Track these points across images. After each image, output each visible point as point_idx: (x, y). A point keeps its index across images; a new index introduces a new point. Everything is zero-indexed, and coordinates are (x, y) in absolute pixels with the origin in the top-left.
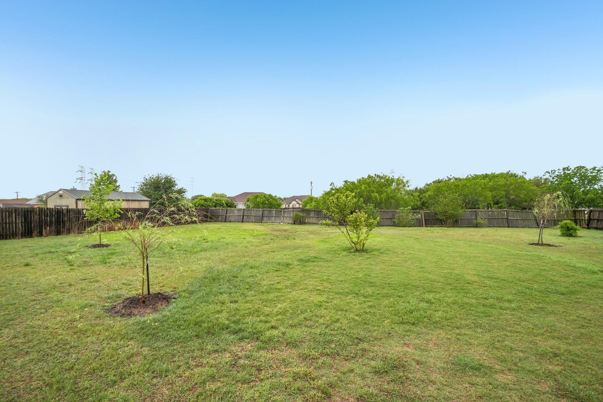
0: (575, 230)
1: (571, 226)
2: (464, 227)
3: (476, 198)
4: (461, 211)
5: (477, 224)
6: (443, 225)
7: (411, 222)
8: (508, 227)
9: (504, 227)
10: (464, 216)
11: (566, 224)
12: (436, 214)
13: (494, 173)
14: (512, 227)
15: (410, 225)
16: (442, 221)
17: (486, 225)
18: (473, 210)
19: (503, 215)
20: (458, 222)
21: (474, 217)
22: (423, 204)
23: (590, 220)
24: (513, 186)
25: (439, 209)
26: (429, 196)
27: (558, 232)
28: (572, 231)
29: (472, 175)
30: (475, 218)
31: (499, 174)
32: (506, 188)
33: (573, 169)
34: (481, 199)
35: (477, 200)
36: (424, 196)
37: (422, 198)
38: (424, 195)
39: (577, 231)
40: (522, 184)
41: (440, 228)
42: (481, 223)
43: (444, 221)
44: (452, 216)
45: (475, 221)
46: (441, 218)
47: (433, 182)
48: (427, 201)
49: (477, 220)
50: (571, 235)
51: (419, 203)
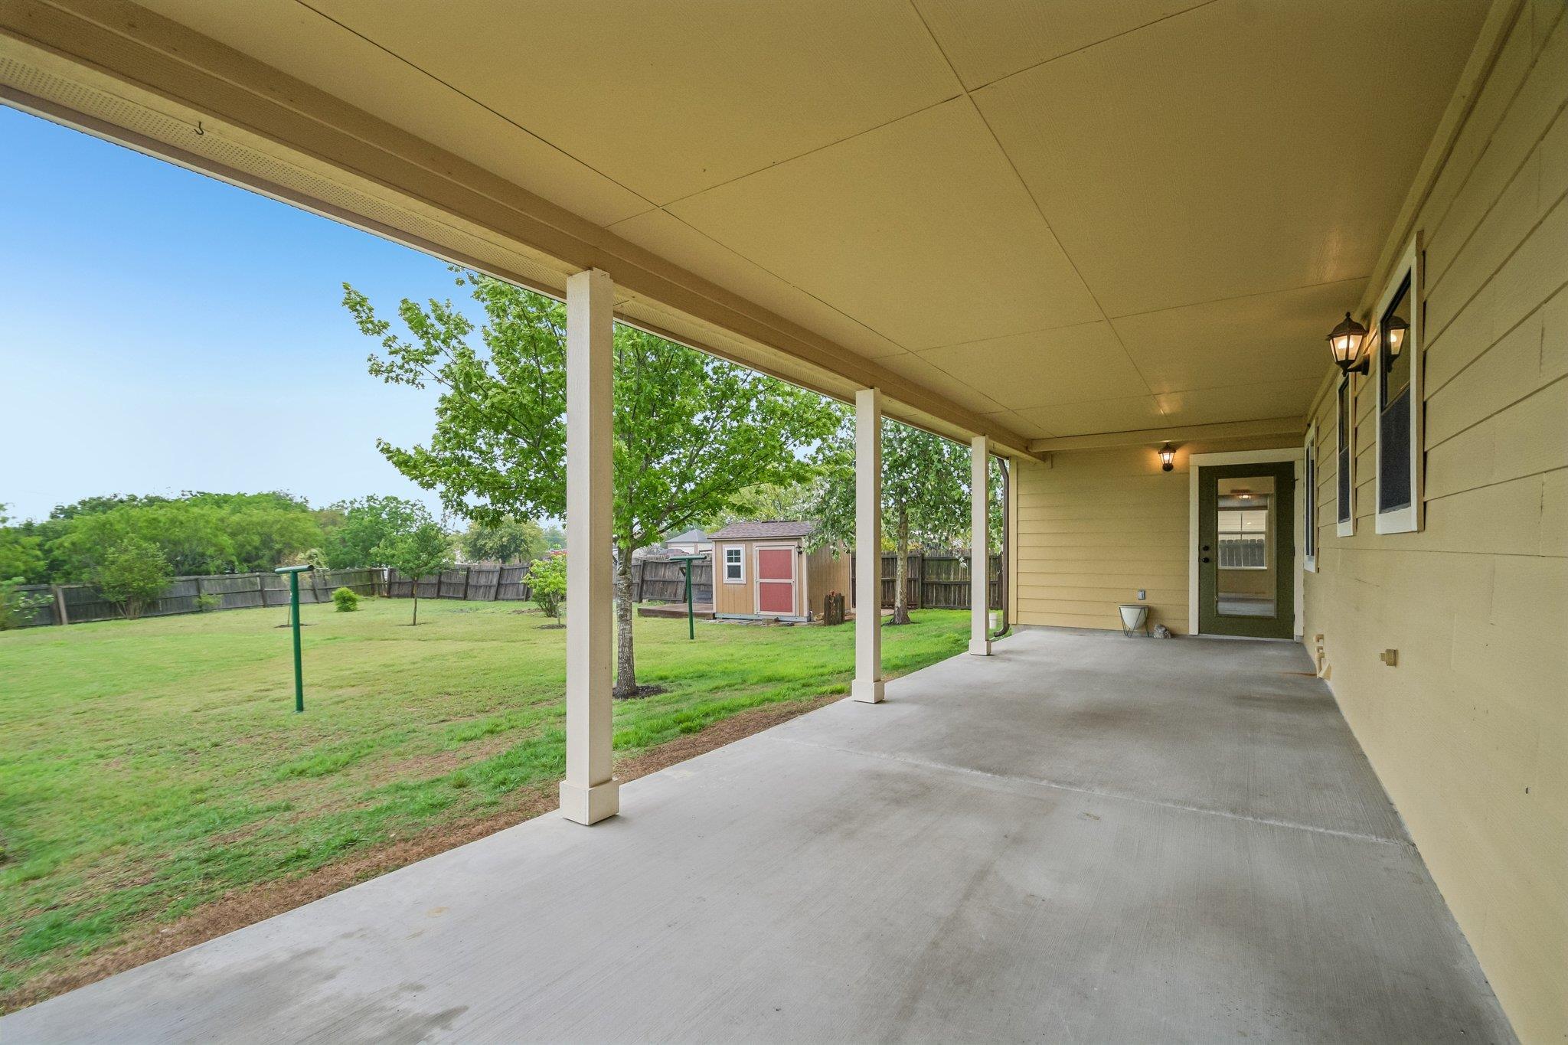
0: (354, 601)
1: (348, 595)
2: (172, 615)
3: (200, 549)
4: (162, 582)
5: (200, 607)
6: (120, 615)
7: (25, 615)
8: (264, 606)
9: (256, 606)
10: (170, 592)
11: (342, 593)
12: (98, 590)
13: (244, 495)
14: (272, 606)
15: (20, 624)
16: (116, 606)
17: (221, 607)
18: (192, 577)
19: (254, 584)
20: (158, 604)
21: (193, 592)
22: (54, 566)
23: (390, 584)
24: (279, 526)
25: (106, 576)
26: (73, 544)
27: (333, 606)
28: (350, 603)
29: (194, 493)
30: (195, 593)
31: (254, 496)
32: (265, 529)
33: (381, 499)
34: (211, 551)
35: (203, 555)
36: (57, 545)
37: (50, 550)
38: (58, 541)
39: (357, 603)
40: (296, 523)
41: (112, 622)
42: (211, 604)
43: (121, 606)
44: (141, 594)
45: (195, 601)
46: (113, 600)
47: (80, 503)
48: (66, 558)
49: (200, 598)
50: (347, 610)
51: (41, 565)
